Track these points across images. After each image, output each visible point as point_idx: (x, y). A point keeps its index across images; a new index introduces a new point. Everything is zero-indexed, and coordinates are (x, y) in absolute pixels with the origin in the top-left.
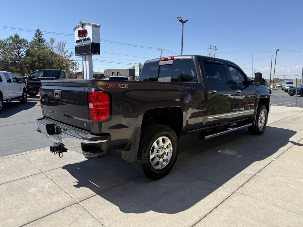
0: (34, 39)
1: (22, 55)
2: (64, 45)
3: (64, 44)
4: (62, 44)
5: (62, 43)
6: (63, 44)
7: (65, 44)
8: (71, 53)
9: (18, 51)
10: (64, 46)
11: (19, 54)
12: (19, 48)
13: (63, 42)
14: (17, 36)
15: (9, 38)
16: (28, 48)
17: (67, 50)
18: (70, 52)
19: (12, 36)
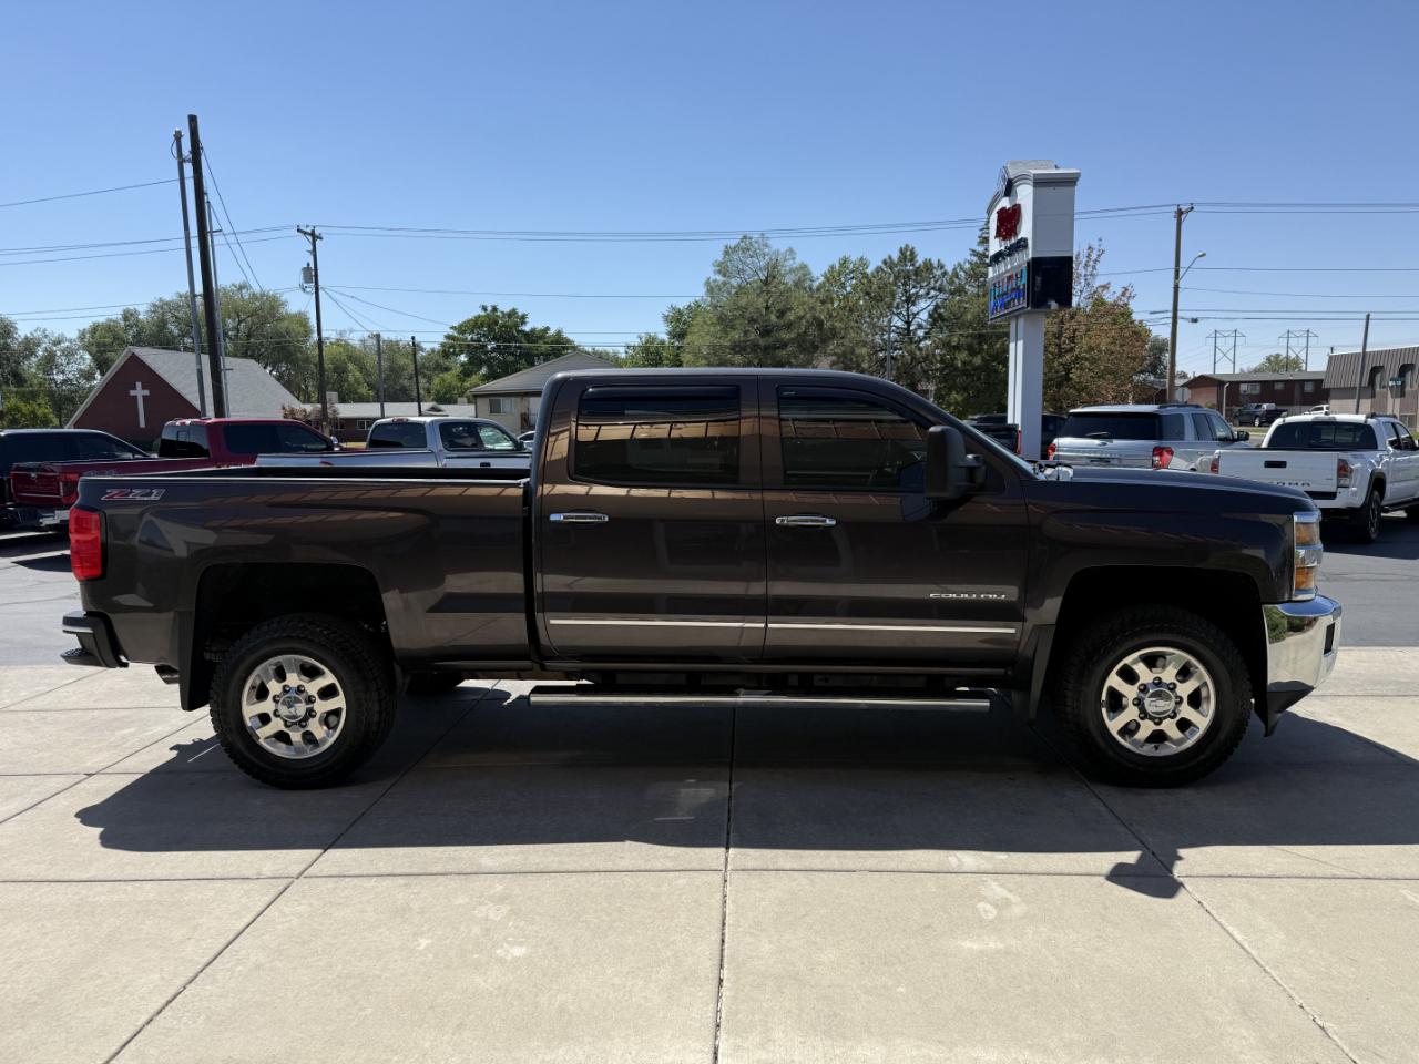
0: (975, 253)
1: (920, 326)
2: (1091, 263)
3: (1094, 256)
4: (1085, 260)
5: (1086, 252)
6: (1089, 256)
7: (1099, 256)
8: (1123, 294)
9: (908, 310)
10: (1094, 268)
11: (908, 323)
12: (910, 300)
13: (1090, 248)
14: (907, 255)
15: (880, 264)
16: (942, 296)
17: (1104, 282)
18: (1119, 292)
19: (890, 258)
